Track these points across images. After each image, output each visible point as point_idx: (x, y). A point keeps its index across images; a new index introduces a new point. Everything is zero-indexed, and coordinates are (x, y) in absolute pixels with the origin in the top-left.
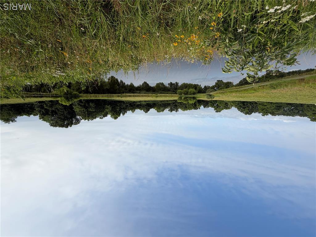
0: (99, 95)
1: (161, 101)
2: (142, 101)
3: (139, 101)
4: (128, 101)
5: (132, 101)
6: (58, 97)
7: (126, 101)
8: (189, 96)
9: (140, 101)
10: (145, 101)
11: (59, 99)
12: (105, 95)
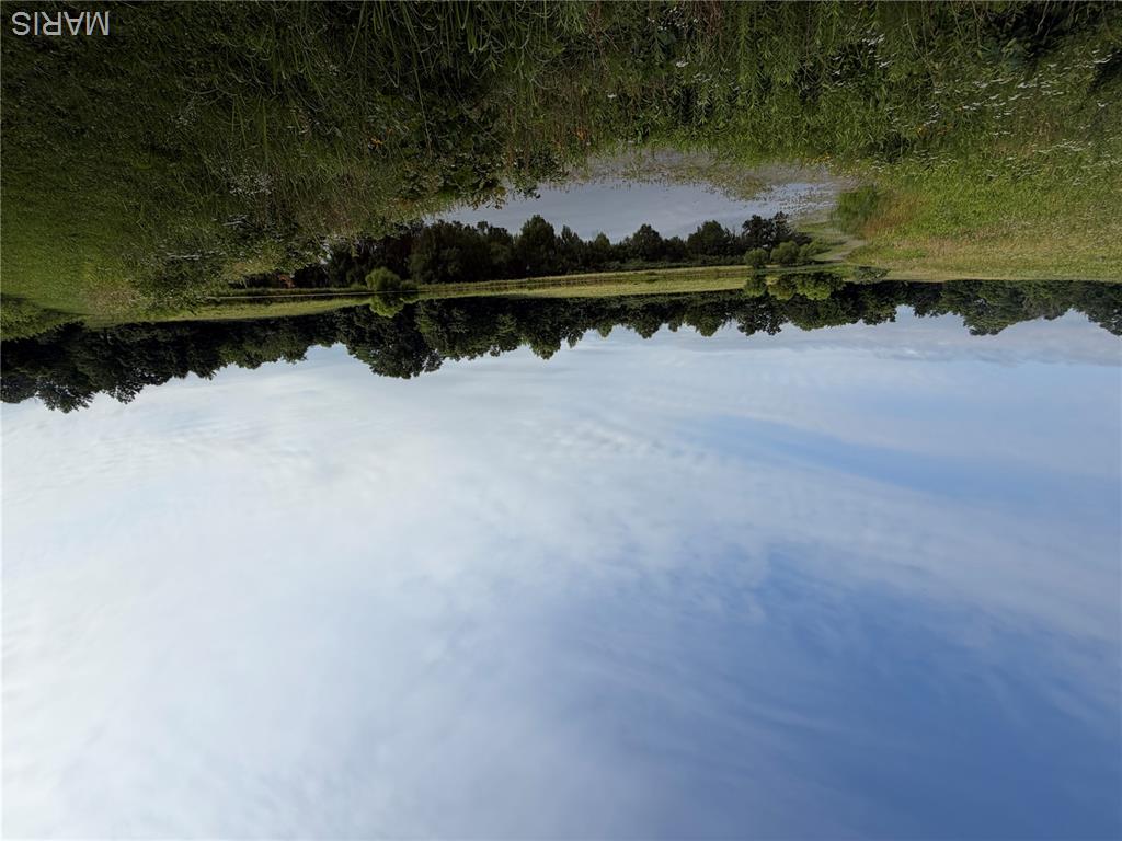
0: (468, 284)
1: (703, 295)
2: (628, 296)
3: (617, 298)
4: (579, 298)
5: (591, 299)
6: (367, 296)
7: (571, 299)
8: (800, 270)
9: (621, 298)
10: (637, 296)
11: (369, 301)
12: (487, 283)
